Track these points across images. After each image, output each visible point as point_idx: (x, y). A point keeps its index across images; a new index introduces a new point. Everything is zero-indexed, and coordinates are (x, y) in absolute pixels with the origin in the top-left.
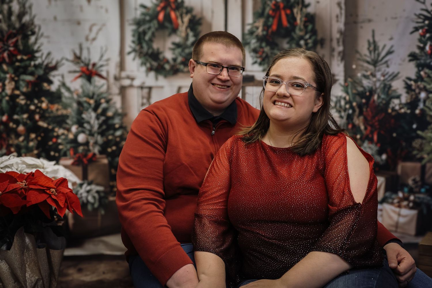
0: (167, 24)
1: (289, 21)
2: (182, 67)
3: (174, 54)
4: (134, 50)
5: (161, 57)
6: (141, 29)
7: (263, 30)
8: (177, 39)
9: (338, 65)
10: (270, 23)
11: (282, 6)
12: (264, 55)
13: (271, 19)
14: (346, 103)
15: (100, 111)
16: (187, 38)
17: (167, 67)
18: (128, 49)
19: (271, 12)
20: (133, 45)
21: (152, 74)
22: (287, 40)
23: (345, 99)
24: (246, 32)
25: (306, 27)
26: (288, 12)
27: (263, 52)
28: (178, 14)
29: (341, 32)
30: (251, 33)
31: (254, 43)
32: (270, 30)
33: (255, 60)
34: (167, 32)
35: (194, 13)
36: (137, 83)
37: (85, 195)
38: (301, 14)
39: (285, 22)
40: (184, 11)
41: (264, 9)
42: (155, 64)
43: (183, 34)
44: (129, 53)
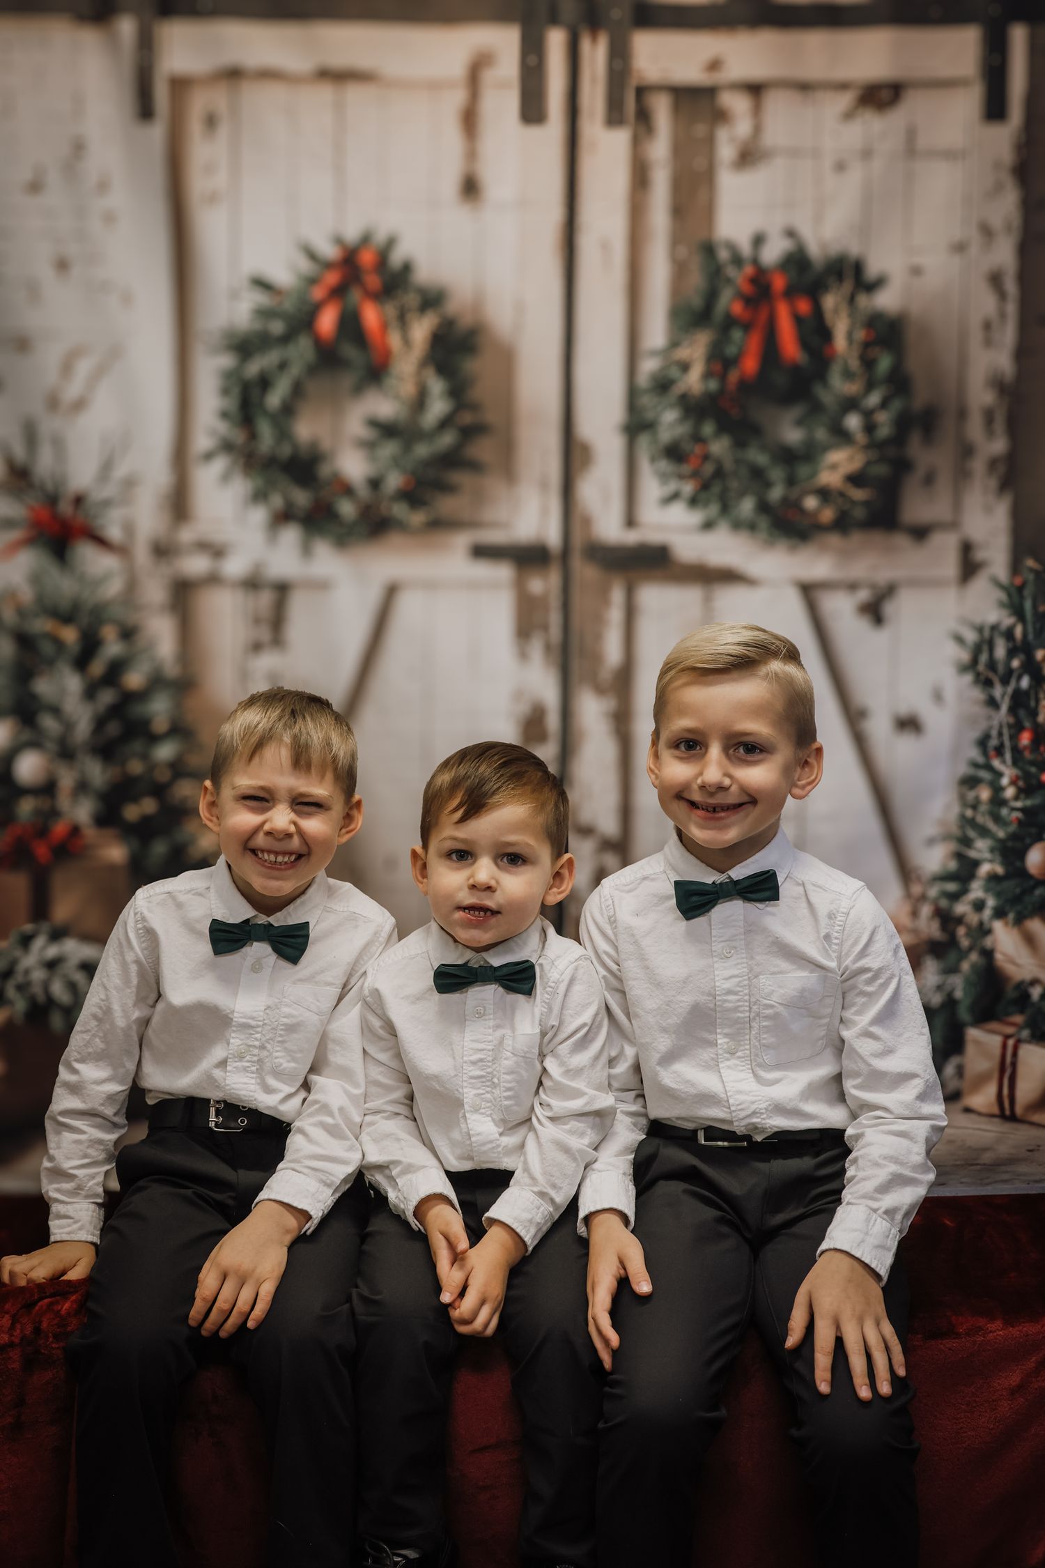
0: (349, 351)
1: (804, 343)
2: (399, 510)
3: (372, 459)
4: (227, 446)
5: (324, 471)
6: (254, 368)
7: (707, 375)
8: (384, 406)
9: (988, 510)
10: (731, 350)
11: (779, 283)
12: (709, 469)
13: (737, 335)
14: (1011, 653)
15: (97, 668)
16: (420, 401)
17: (347, 509)
18: (202, 441)
19: (737, 308)
20: (223, 428)
21: (291, 535)
22: (796, 411)
23: (1009, 634)
24: (643, 379)
25: (868, 363)
26: (804, 306)
27: (706, 457)
28: (390, 310)
29: (999, 385)
30: (662, 385)
31: (670, 422)
32: (733, 376)
33: (672, 486)
34: (347, 380)
35: (452, 307)
36: (235, 566)
37: (38, 975)
38: (852, 315)
39: (790, 346)
40: (412, 299)
41: (711, 296)
42: (302, 498)
43: (408, 388)
44: (209, 456)
